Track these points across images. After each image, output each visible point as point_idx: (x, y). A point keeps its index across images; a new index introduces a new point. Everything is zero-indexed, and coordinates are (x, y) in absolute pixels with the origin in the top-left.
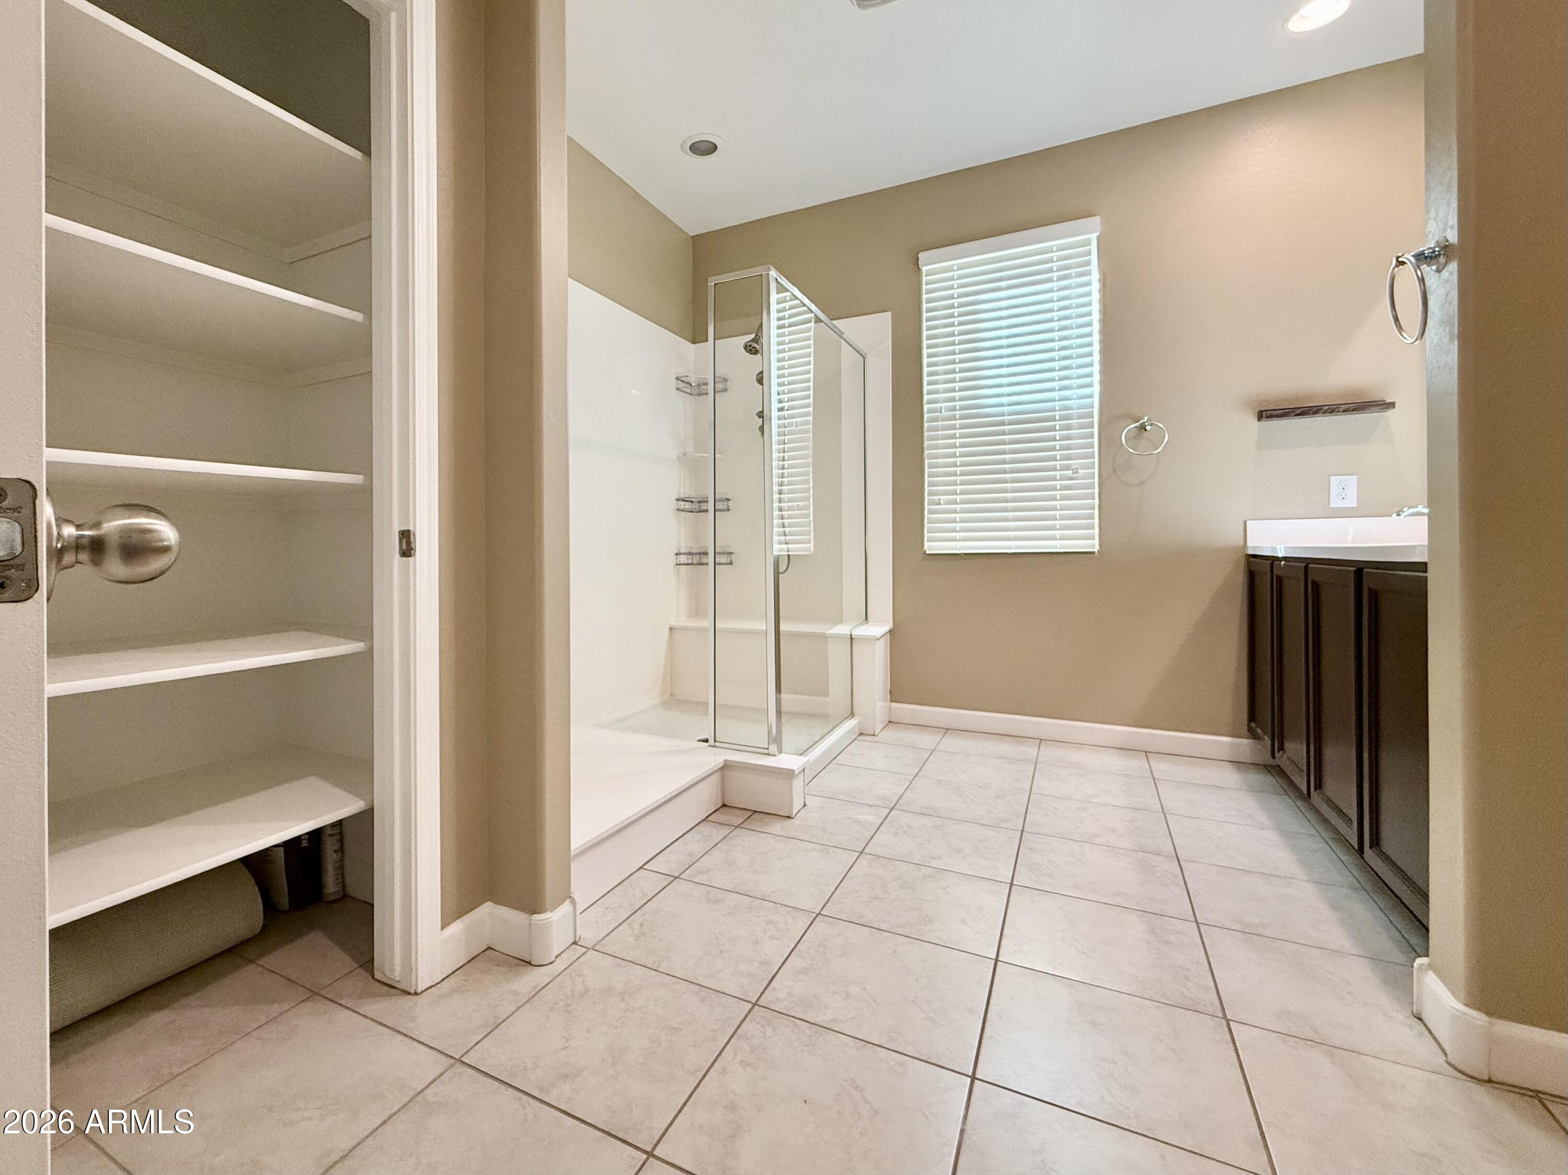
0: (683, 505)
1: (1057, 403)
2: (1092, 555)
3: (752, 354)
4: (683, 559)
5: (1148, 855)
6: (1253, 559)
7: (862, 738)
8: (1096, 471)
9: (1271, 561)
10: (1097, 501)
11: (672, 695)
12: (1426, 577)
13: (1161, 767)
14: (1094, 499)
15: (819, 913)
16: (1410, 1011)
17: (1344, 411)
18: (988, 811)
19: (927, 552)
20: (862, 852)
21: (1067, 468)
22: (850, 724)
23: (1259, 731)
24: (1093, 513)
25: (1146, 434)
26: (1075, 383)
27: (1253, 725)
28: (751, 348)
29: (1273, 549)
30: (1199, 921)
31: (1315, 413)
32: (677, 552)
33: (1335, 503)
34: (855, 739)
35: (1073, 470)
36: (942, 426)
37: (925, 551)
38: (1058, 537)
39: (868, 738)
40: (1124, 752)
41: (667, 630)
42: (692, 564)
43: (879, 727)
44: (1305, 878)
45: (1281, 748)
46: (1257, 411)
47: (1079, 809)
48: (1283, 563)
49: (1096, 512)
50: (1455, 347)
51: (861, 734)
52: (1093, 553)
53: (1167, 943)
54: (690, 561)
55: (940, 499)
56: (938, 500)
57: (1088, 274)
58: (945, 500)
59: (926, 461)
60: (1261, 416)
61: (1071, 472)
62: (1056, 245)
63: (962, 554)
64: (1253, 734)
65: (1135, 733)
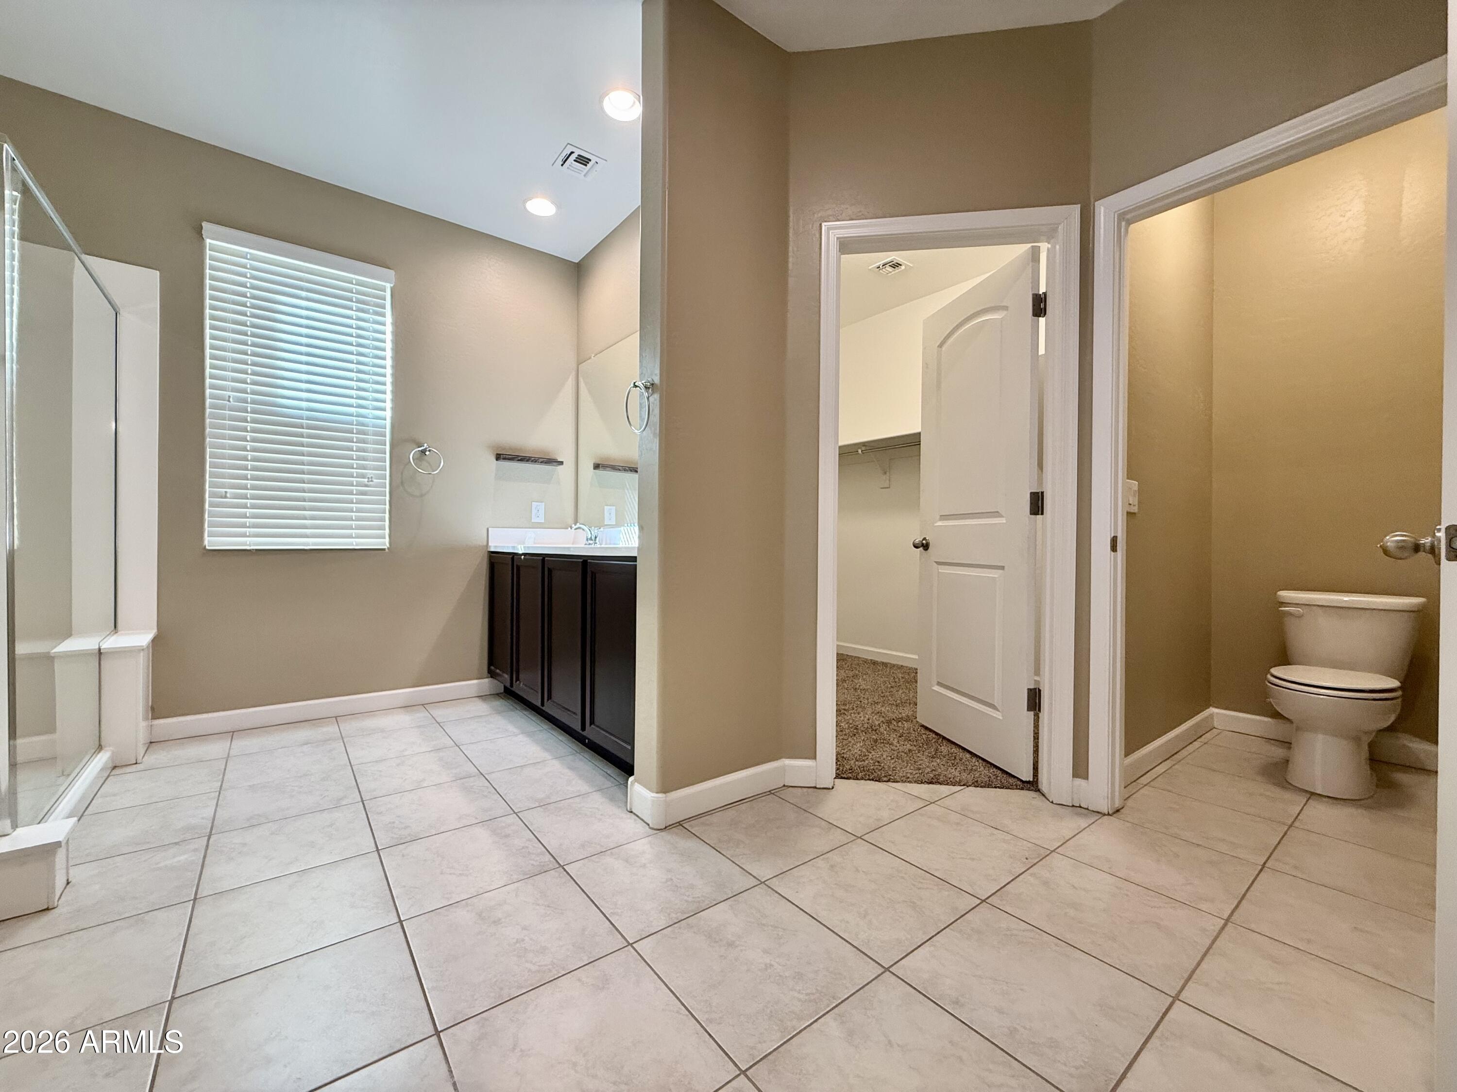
1: (355, 418)
2: (383, 551)
5: (464, 780)
6: (492, 555)
7: (114, 772)
8: (388, 482)
9: (511, 556)
10: (387, 507)
12: (636, 565)
13: (440, 713)
14: (386, 505)
15: (173, 998)
16: (625, 810)
17: (541, 462)
18: (322, 795)
19: (207, 548)
20: (195, 899)
21: (362, 476)
22: (102, 759)
23: (498, 671)
24: (385, 517)
25: (426, 458)
26: (371, 405)
27: (492, 668)
29: (514, 547)
30: (516, 811)
31: (528, 461)
33: (535, 520)
34: (108, 776)
35: (368, 478)
36: (230, 415)
37: (205, 546)
38: (354, 536)
39: (128, 769)
40: (409, 709)
43: (142, 751)
44: (550, 758)
45: (518, 679)
46: (495, 453)
47: (398, 765)
48: (523, 557)
49: (387, 516)
50: (657, 441)
51: (115, 767)
52: (384, 550)
53: (507, 836)
55: (226, 492)
56: (224, 493)
57: (383, 315)
58: (231, 493)
59: (208, 450)
60: (498, 457)
61: (366, 480)
62: (356, 279)
63: (253, 550)
64: (492, 674)
65: (414, 692)
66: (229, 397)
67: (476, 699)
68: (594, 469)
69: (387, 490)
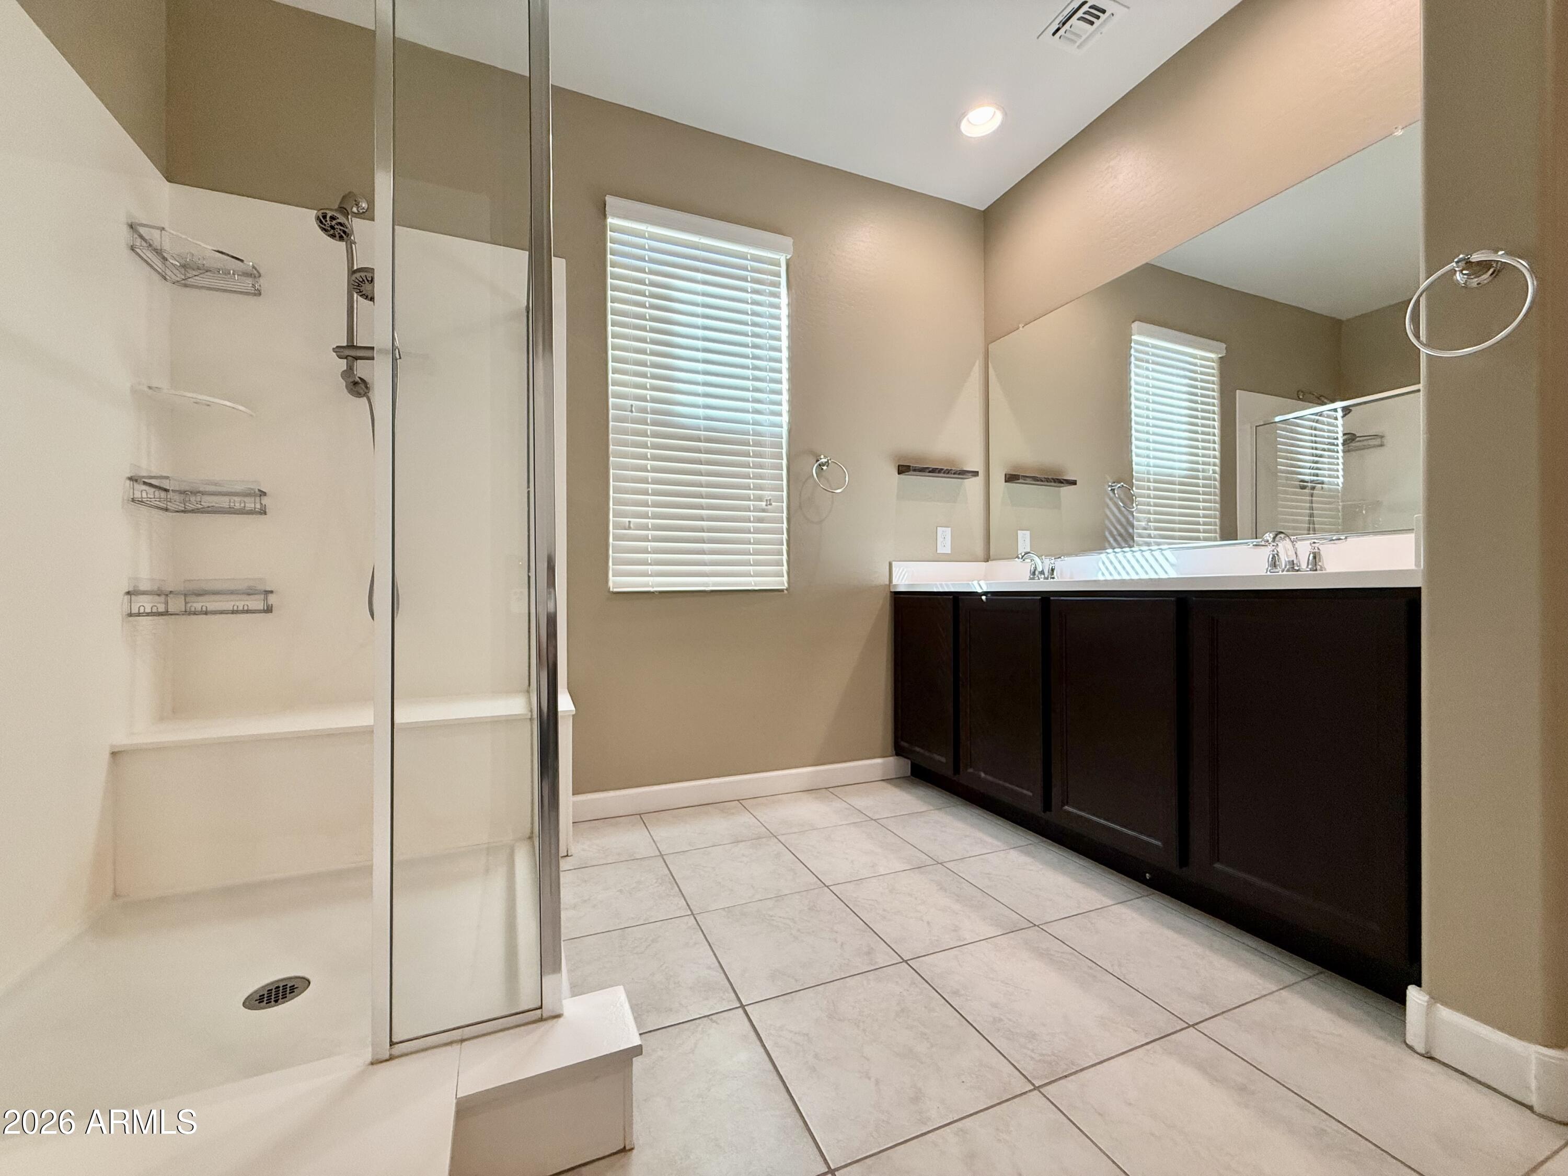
0: (141, 491)
1: (751, 427)
2: (781, 593)
3: (333, 236)
4: (145, 602)
6: (896, 595)
8: (786, 505)
10: (785, 536)
11: (116, 895)
13: (860, 803)
14: (781, 533)
17: (952, 475)
19: (612, 590)
21: (760, 499)
24: (782, 548)
25: (824, 474)
26: (766, 408)
27: (899, 742)
28: (334, 223)
31: (938, 473)
32: (131, 589)
33: (941, 551)
35: (765, 501)
37: (609, 588)
38: (752, 574)
39: (565, 864)
41: (106, 756)
42: (166, 613)
46: (898, 465)
49: (785, 547)
52: (782, 591)
54: (161, 608)
55: (629, 522)
56: (627, 523)
57: (776, 295)
58: (635, 523)
59: (611, 471)
60: (903, 469)
61: (764, 503)
62: (750, 254)
63: (656, 591)
64: (899, 751)
65: (817, 772)
66: (632, 406)
67: (883, 784)
68: (1006, 481)
69: (785, 515)
